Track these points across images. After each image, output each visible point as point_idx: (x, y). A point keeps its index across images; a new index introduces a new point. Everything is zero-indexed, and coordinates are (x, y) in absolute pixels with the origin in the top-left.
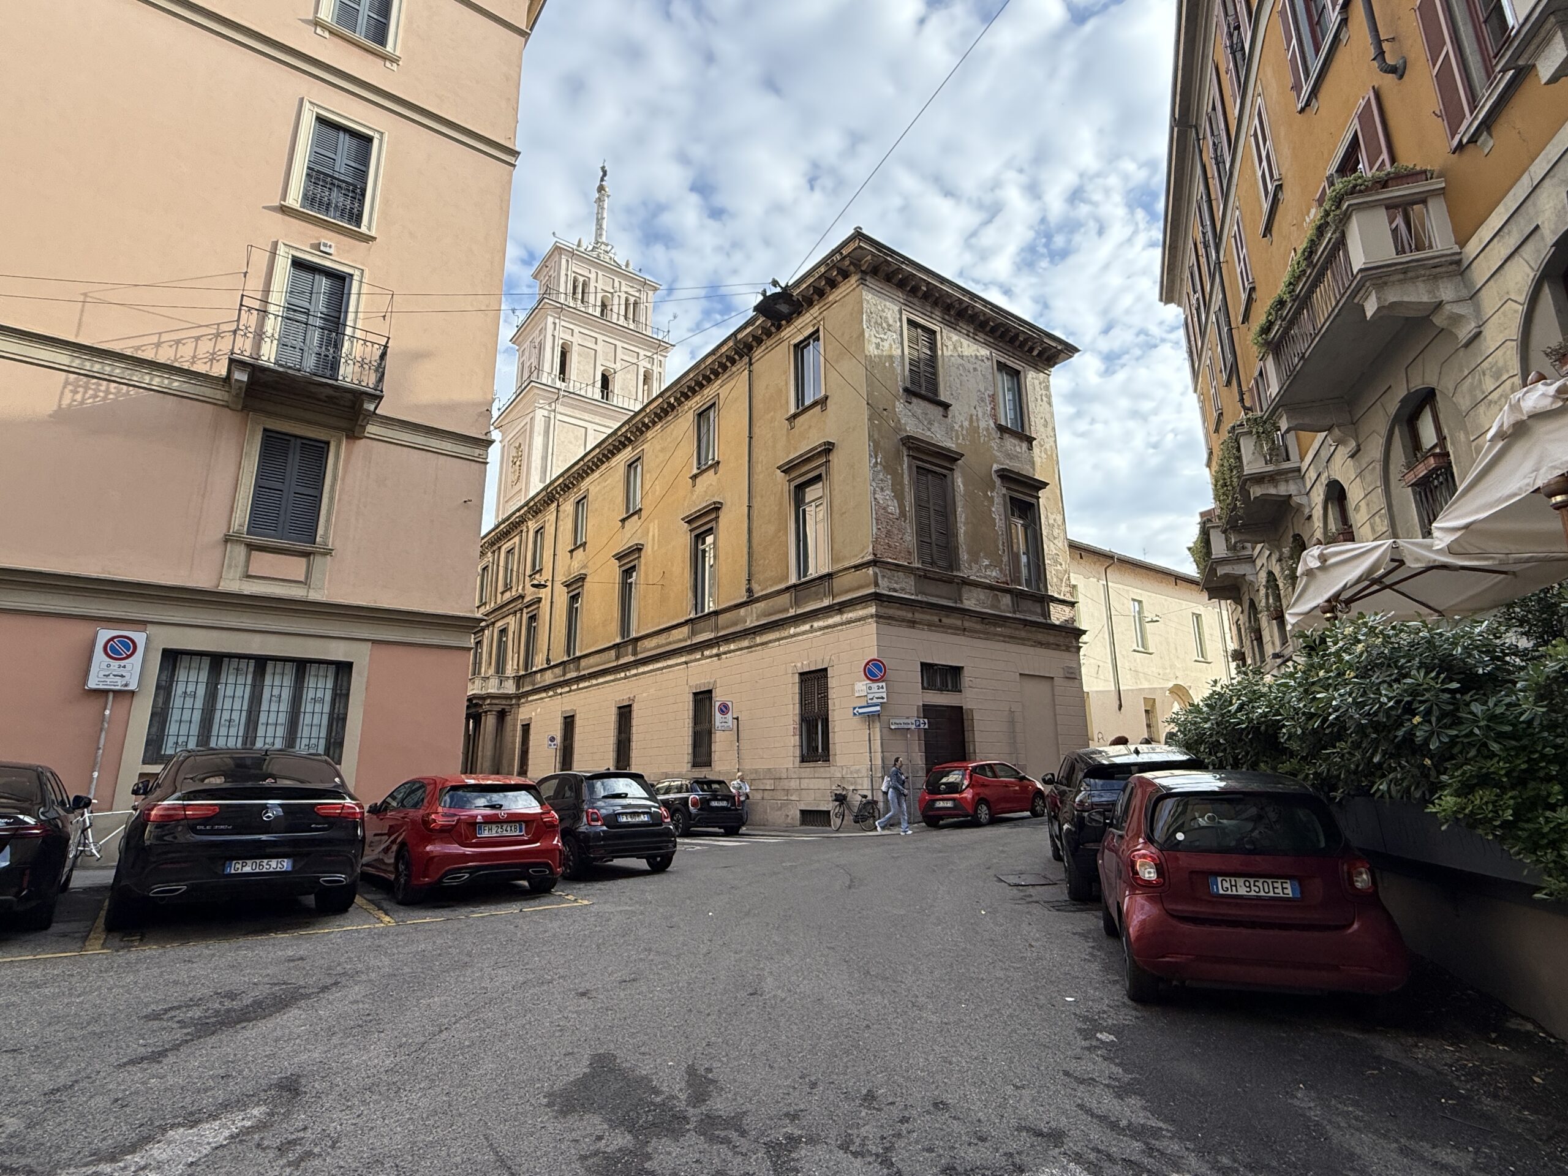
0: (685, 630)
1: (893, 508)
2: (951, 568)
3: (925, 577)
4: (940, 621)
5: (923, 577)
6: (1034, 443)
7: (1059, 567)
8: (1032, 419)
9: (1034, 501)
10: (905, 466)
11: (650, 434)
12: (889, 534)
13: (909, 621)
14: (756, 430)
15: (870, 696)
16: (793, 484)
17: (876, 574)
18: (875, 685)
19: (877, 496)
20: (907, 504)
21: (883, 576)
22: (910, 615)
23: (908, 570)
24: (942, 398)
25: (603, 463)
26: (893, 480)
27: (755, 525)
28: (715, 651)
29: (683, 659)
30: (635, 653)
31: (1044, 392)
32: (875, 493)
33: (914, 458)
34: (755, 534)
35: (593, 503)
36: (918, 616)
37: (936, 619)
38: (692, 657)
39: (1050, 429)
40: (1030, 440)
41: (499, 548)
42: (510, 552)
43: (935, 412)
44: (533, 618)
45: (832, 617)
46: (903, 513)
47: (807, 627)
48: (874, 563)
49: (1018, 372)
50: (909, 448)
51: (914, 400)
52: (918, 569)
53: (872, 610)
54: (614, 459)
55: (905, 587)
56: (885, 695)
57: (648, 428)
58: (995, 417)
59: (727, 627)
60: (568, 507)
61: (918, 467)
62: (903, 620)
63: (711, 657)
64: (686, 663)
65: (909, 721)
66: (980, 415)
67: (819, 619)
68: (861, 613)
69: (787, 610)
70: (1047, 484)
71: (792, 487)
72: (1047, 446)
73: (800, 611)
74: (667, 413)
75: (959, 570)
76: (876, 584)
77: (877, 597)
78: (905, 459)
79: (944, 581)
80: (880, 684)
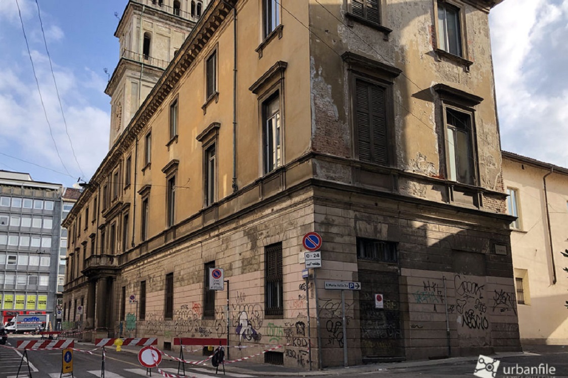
0: (200, 219)
1: (333, 111)
2: (388, 163)
3: (362, 169)
4: (376, 204)
5: (359, 169)
6: (471, 67)
7: (492, 167)
8: (470, 46)
9: (470, 113)
10: (346, 78)
11: (182, 81)
12: (328, 133)
13: (346, 203)
14: (239, 64)
15: (308, 262)
16: (262, 101)
17: (314, 165)
18: (312, 254)
19: (316, 101)
20: (346, 109)
21: (322, 167)
22: (346, 199)
23: (346, 163)
24: (384, 25)
25: (157, 107)
26: (333, 89)
27: (238, 137)
28: (216, 233)
29: (200, 239)
30: (174, 237)
31: (482, 27)
32: (315, 100)
33: (353, 71)
34: (239, 144)
35: (154, 136)
36: (354, 200)
37: (373, 203)
38: (204, 238)
39: (487, 56)
40: (466, 64)
41: (111, 173)
42: (116, 174)
43: (376, 36)
44: (127, 217)
45: (285, 201)
46: (342, 117)
47: (269, 211)
48: (312, 155)
49: (458, 9)
50: (349, 64)
51: (356, 25)
52: (355, 162)
53: (311, 194)
54: (164, 103)
55: (343, 177)
56: (319, 262)
57: (180, 77)
58: (435, 44)
59: (224, 215)
60: (142, 141)
61: (357, 80)
62: (340, 202)
63: (214, 237)
64: (201, 242)
65: (343, 283)
66: (420, 41)
67: (276, 204)
68: (303, 197)
69: (257, 199)
70: (482, 99)
71: (260, 103)
72: (484, 70)
73: (265, 198)
74: (189, 64)
75: (396, 165)
76: (314, 172)
77: (314, 183)
78: (346, 73)
79: (381, 173)
80: (316, 253)
